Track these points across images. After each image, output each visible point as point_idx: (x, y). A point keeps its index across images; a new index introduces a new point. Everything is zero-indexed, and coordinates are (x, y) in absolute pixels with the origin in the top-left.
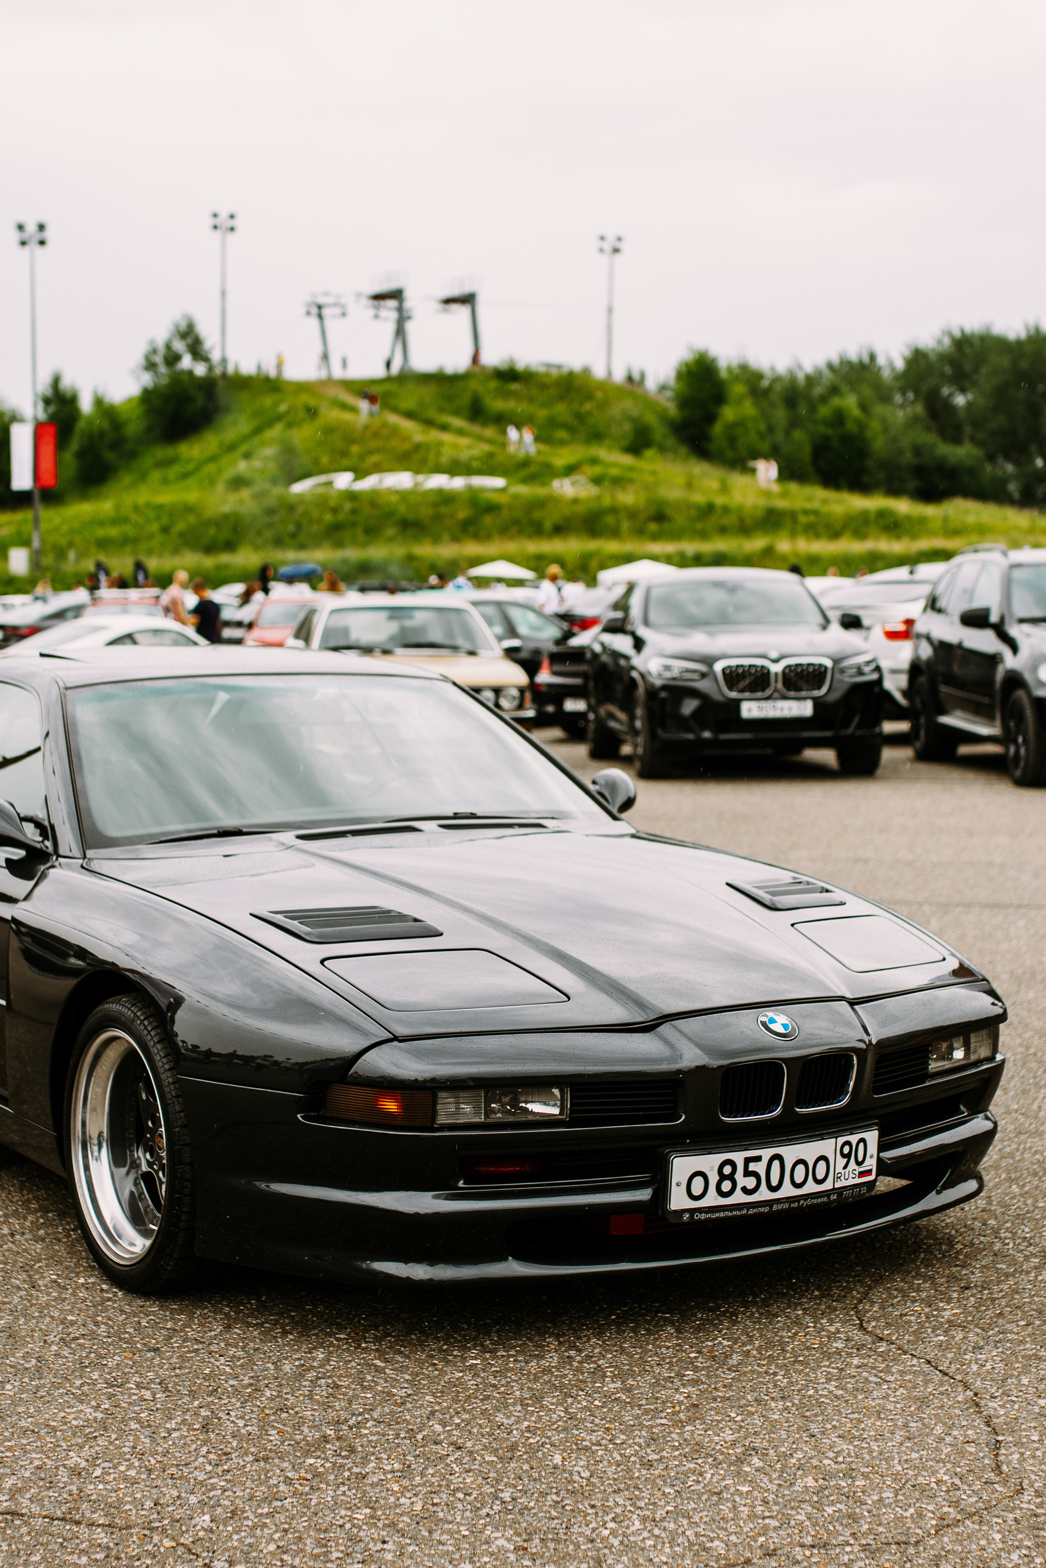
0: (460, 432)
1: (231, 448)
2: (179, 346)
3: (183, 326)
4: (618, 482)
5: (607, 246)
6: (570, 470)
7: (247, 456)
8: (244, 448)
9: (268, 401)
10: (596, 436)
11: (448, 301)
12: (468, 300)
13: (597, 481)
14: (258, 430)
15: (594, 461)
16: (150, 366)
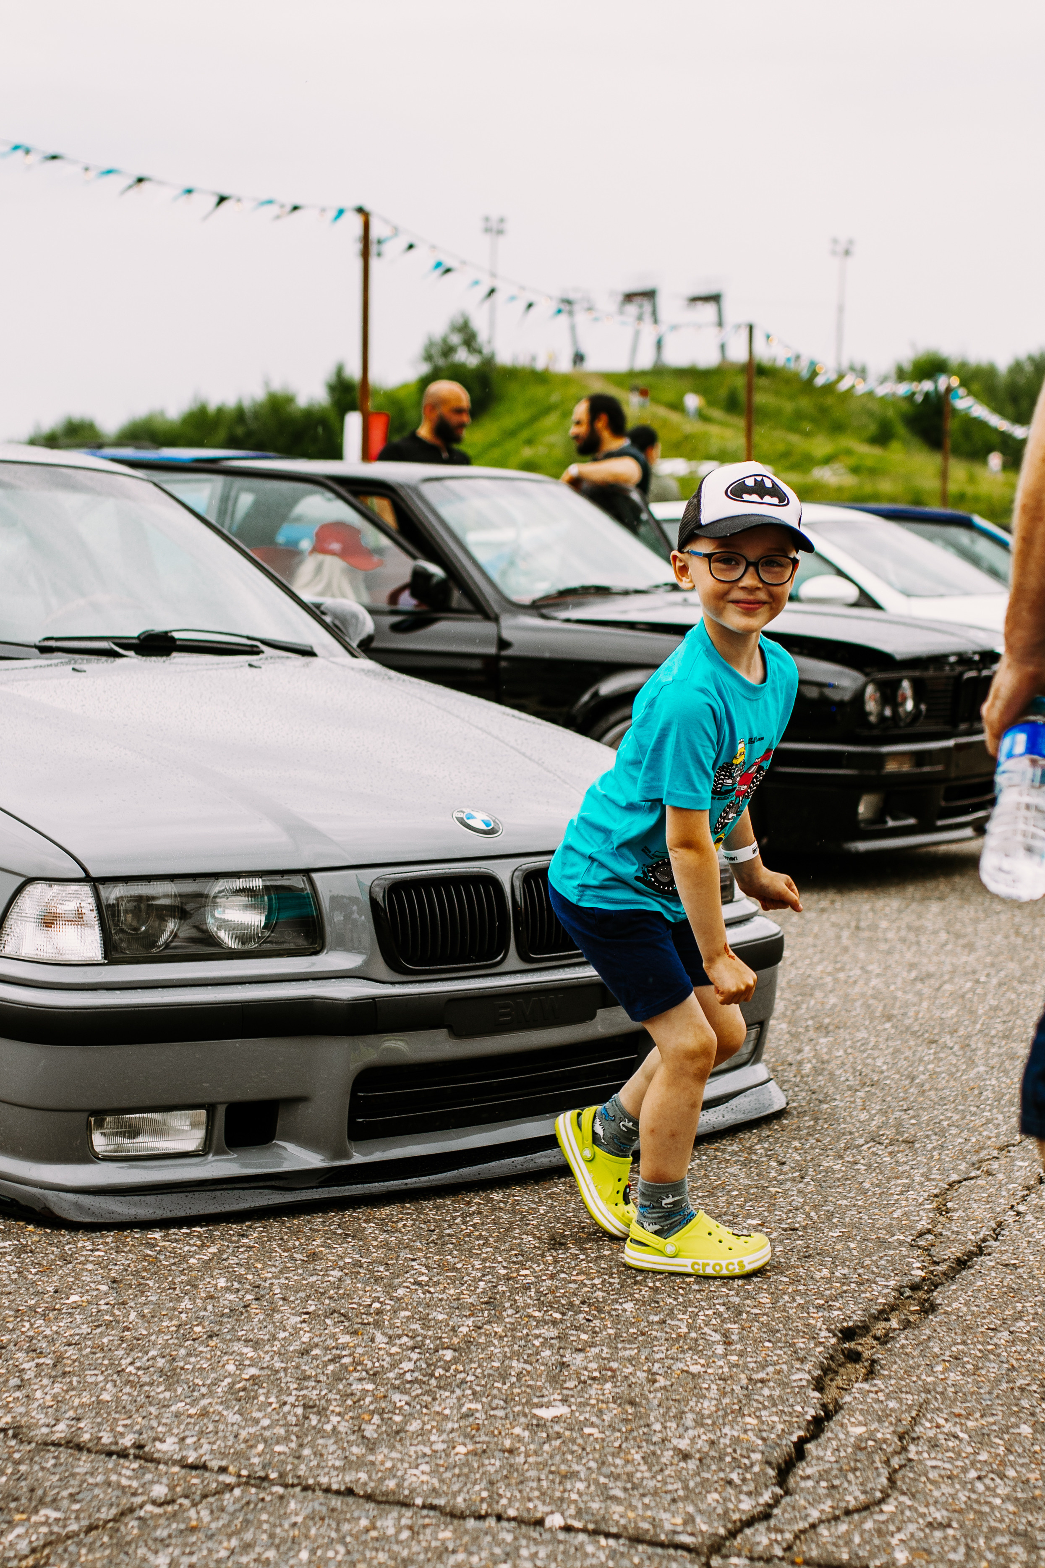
0: (721, 423)
1: (512, 434)
2: (455, 339)
3: (461, 321)
4: (873, 472)
5: (840, 248)
6: (828, 460)
7: (529, 442)
8: (525, 434)
9: (538, 391)
10: (837, 428)
11: (695, 299)
12: (715, 298)
13: (855, 470)
14: (534, 419)
15: (849, 452)
16: (429, 358)
